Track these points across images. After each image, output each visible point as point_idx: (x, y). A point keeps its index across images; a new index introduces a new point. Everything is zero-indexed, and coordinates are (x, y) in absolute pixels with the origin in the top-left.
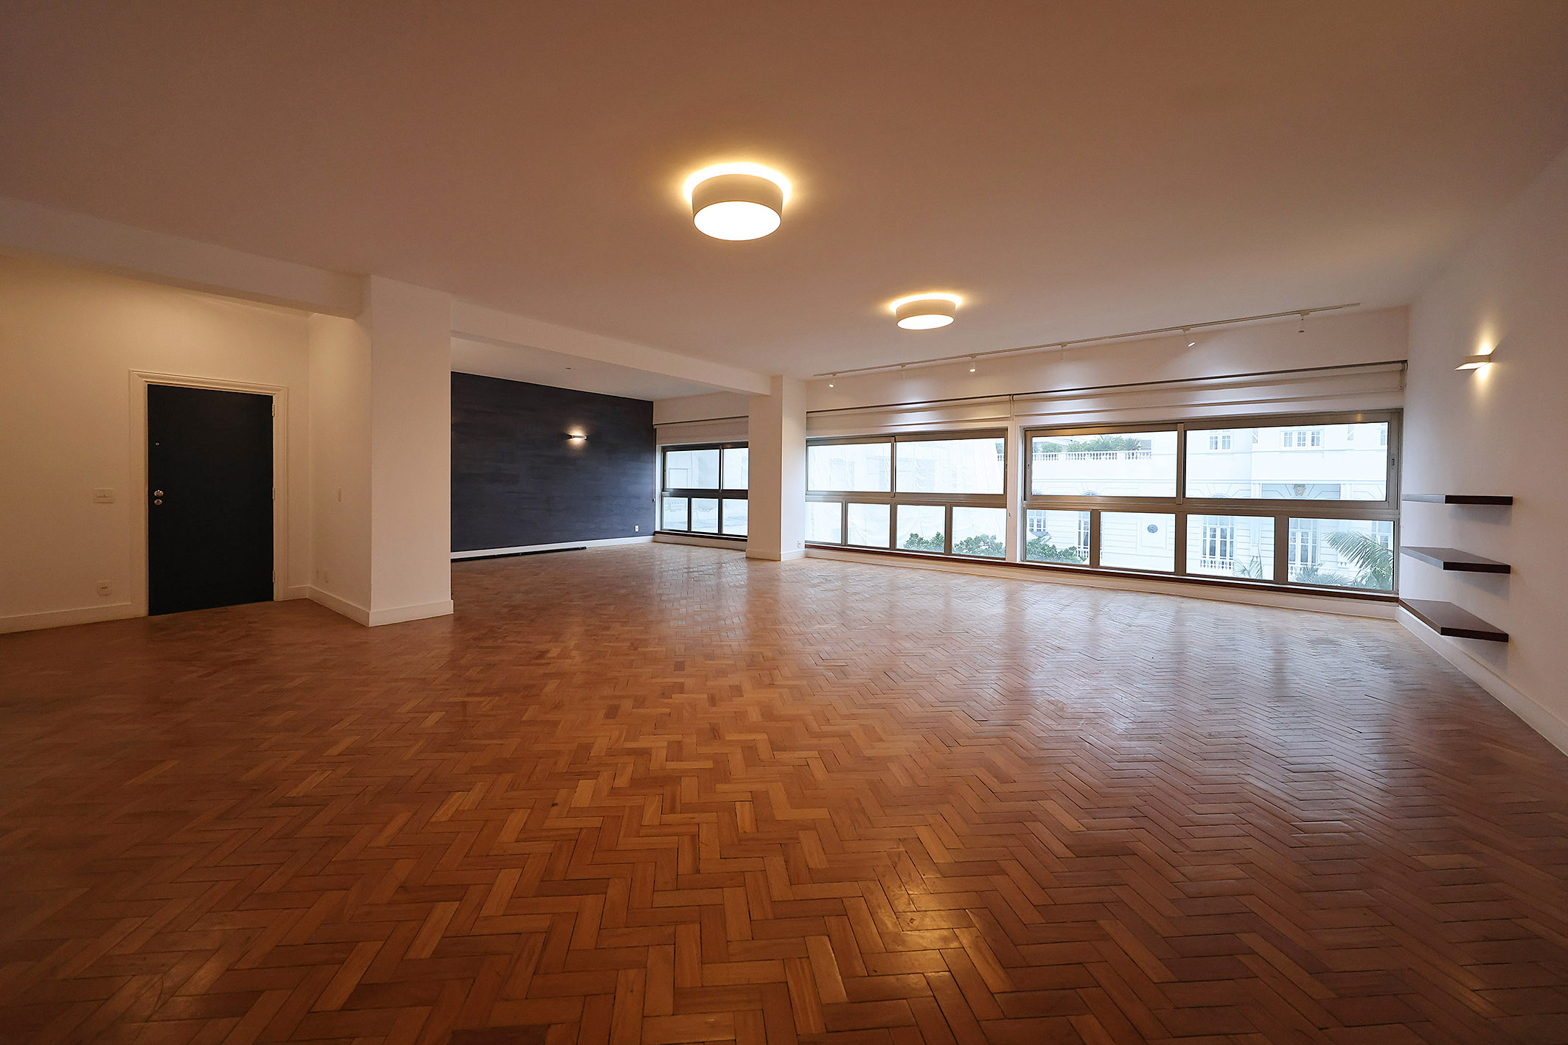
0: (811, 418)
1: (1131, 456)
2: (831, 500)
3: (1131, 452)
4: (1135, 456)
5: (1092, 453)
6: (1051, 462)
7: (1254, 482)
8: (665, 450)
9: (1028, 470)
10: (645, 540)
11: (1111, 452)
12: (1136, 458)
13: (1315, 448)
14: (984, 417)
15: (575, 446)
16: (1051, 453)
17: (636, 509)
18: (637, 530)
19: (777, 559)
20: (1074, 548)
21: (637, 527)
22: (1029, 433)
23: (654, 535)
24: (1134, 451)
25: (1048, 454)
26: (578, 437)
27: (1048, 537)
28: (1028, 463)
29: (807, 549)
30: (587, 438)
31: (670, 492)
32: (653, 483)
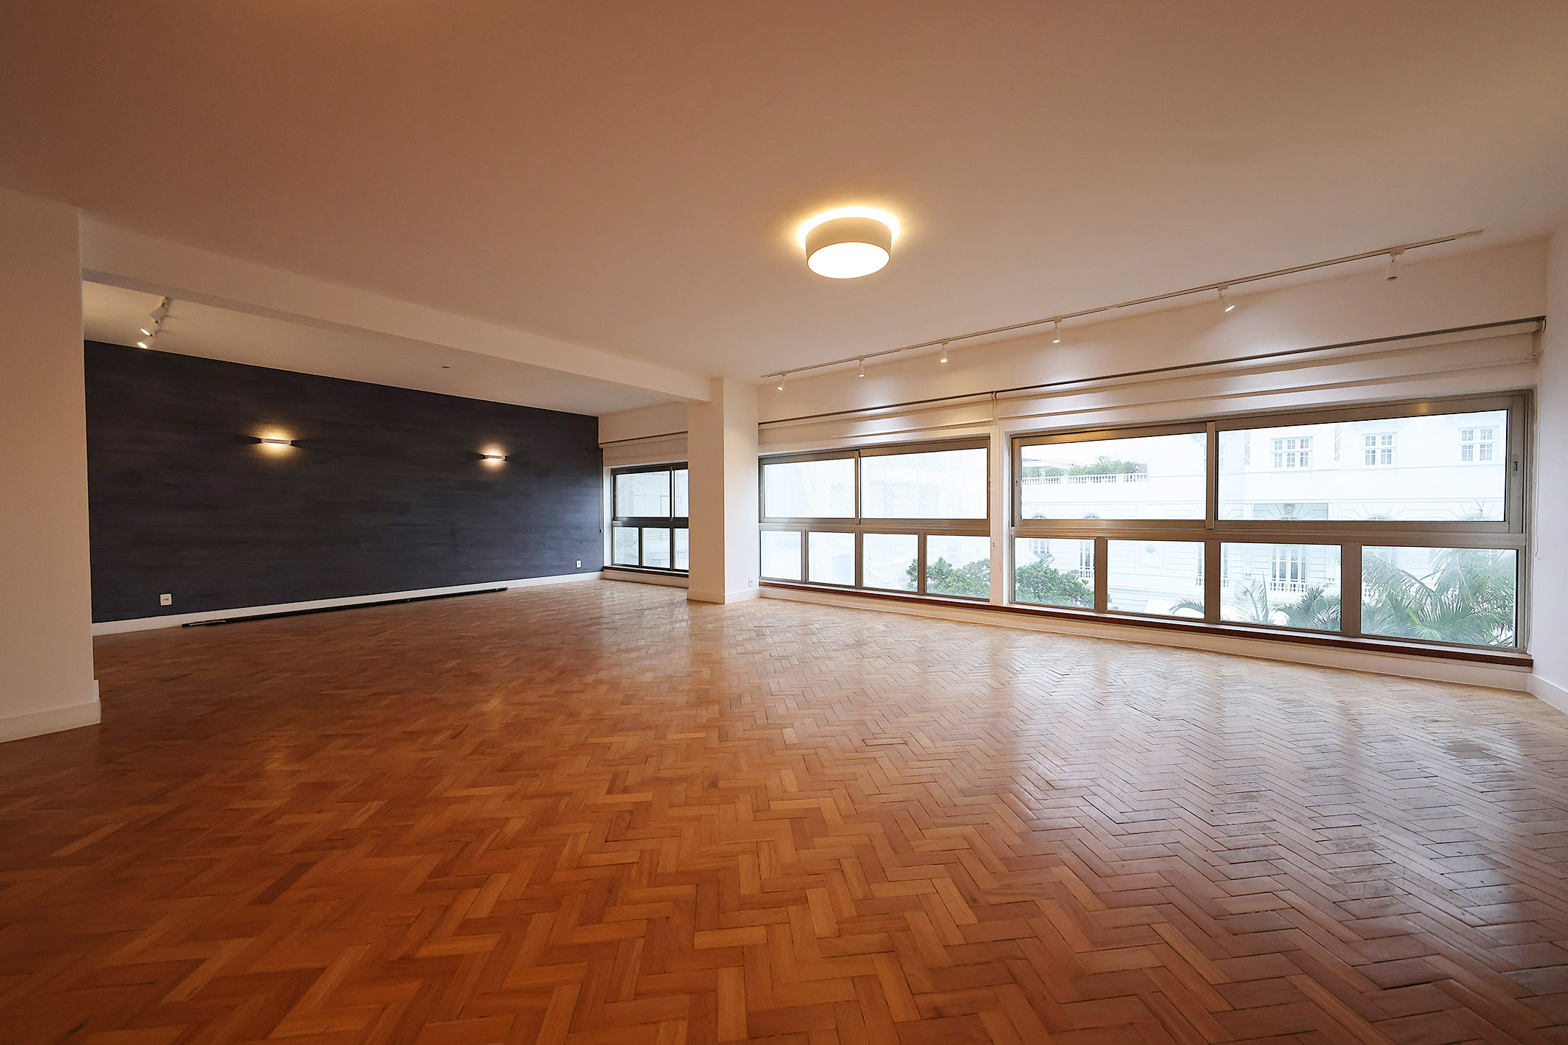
0: (763, 429)
1: (1129, 479)
2: (791, 528)
3: (1129, 474)
4: (1133, 479)
5: (1093, 476)
6: (1054, 486)
7: (1246, 502)
8: (615, 473)
9: (1016, 488)
10: (591, 577)
11: (1111, 475)
12: (1135, 481)
13: (1303, 468)
14: (960, 422)
15: (490, 468)
16: (1053, 478)
17: (577, 541)
18: (579, 566)
19: (719, 602)
20: (1076, 572)
21: (579, 562)
22: (1017, 440)
23: (602, 570)
24: (1132, 474)
25: (1050, 478)
26: (494, 457)
27: (1052, 558)
28: (1016, 479)
29: (762, 588)
30: (507, 459)
31: (620, 522)
32: (600, 510)
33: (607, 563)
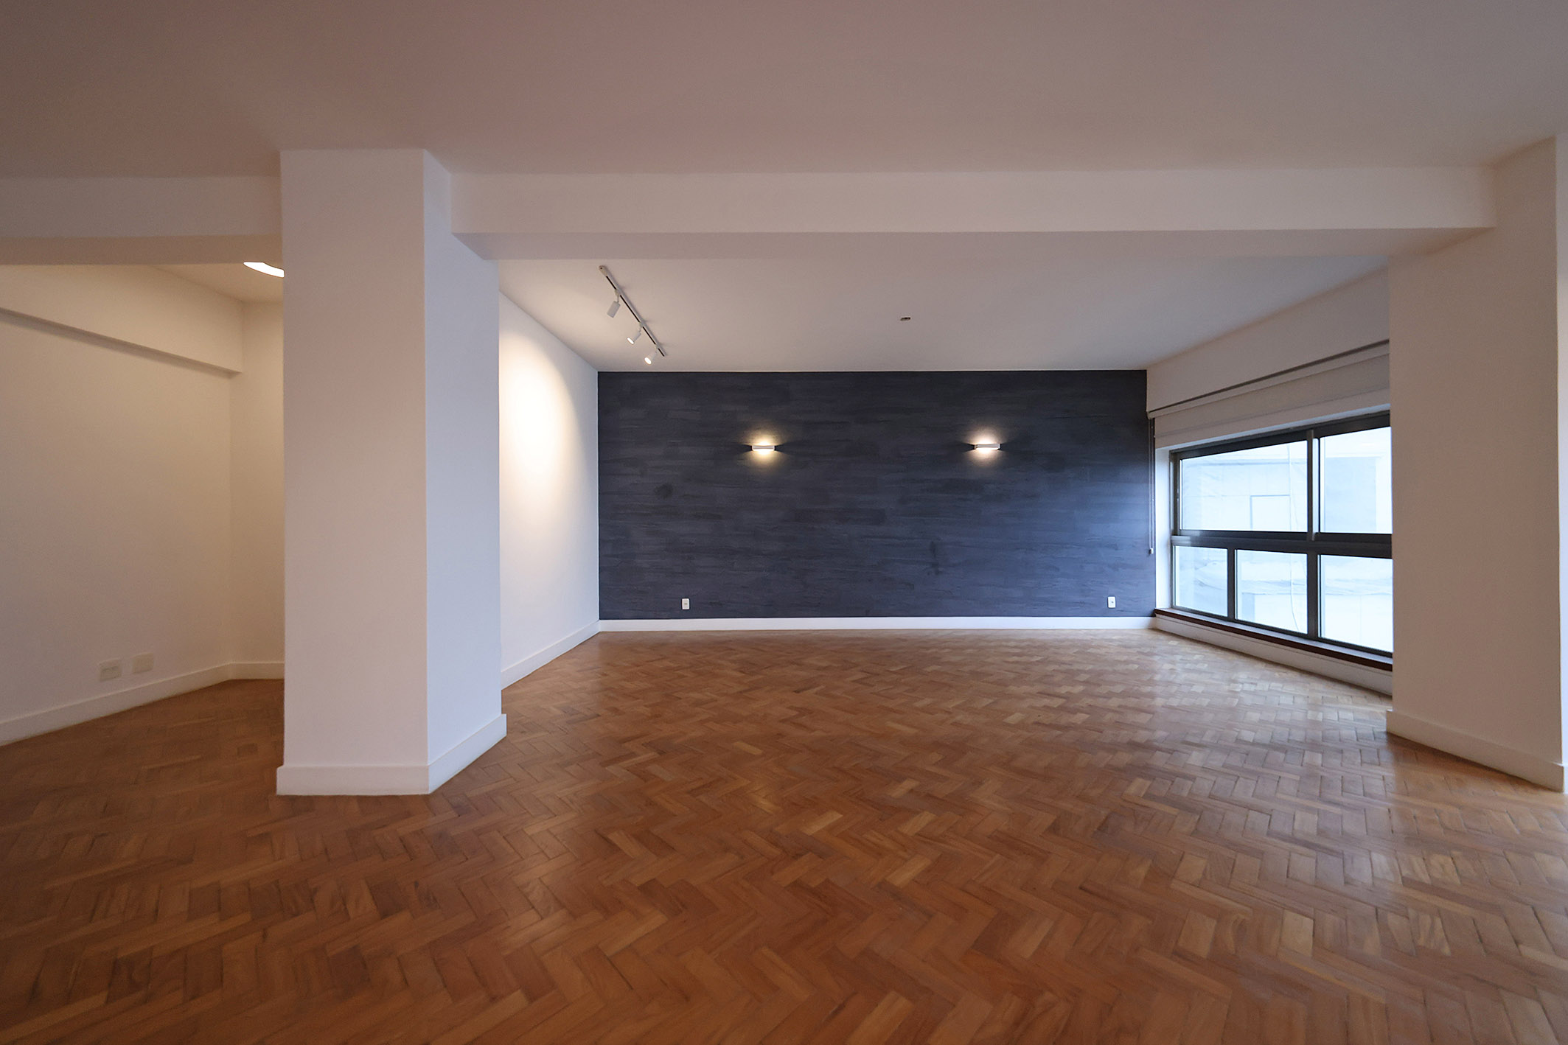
8: (1176, 457)
10: (1134, 624)
15: (979, 464)
17: (1109, 565)
18: (1112, 605)
21: (1112, 598)
23: (1152, 616)
26: (986, 446)
30: (1002, 447)
31: (1189, 538)
32: (1150, 519)
33: (1162, 604)
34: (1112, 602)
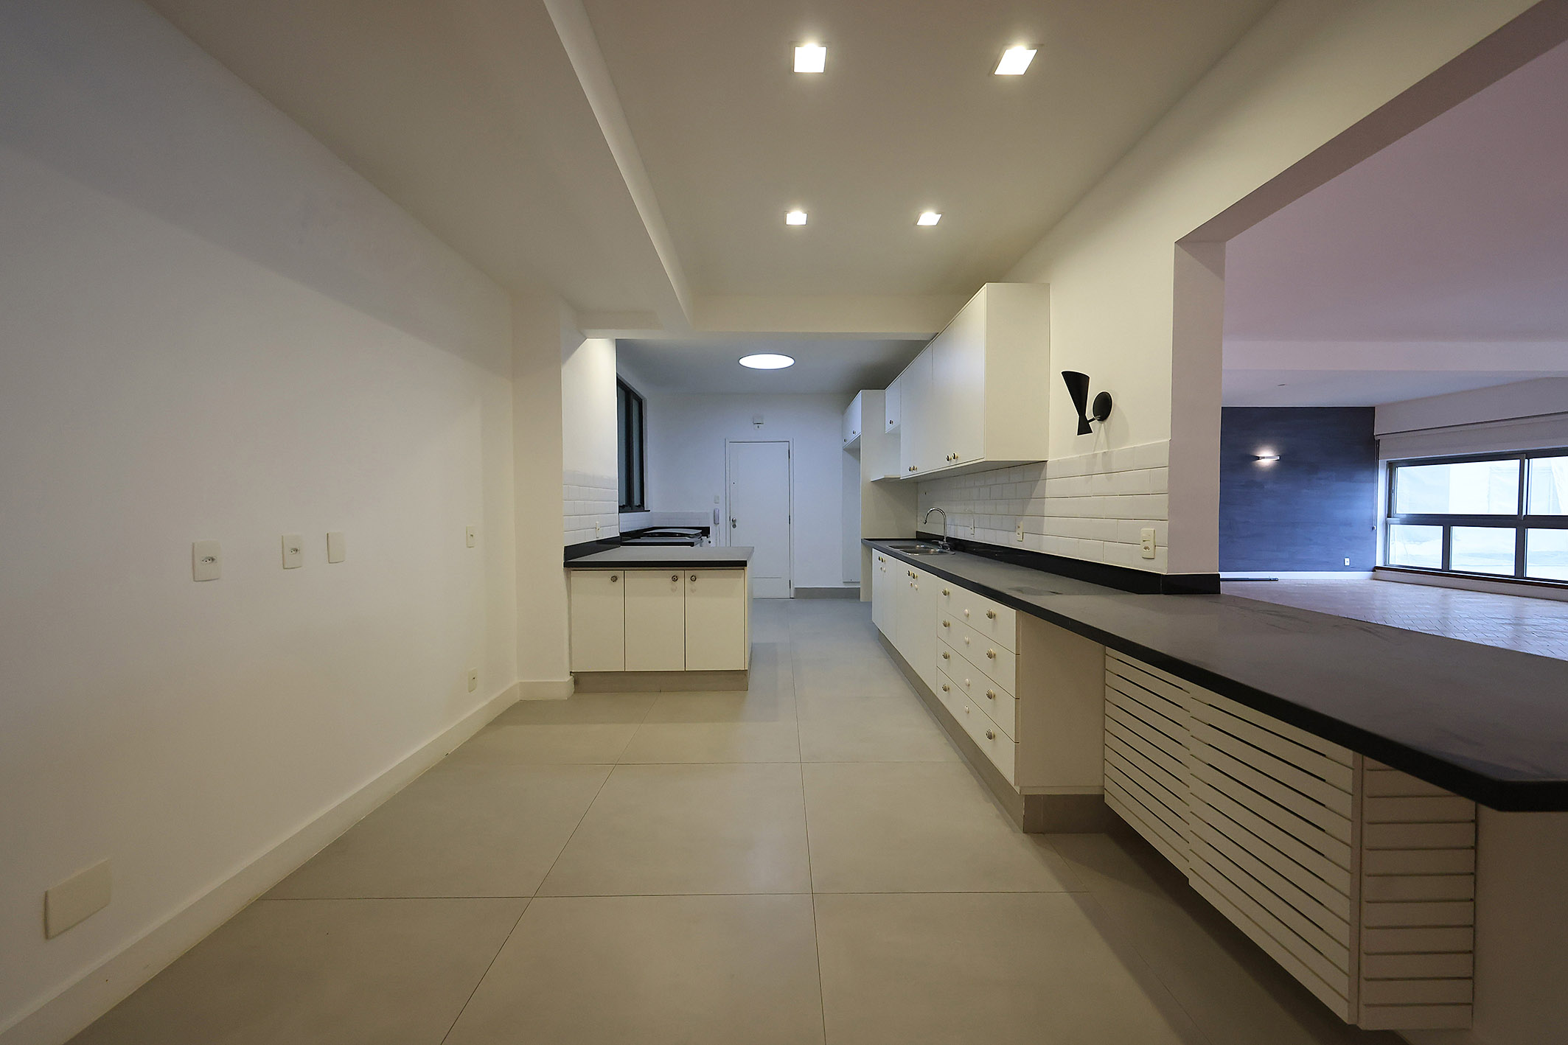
8: (1392, 467)
10: (1360, 577)
15: (1263, 468)
17: (1346, 537)
18: (1347, 564)
21: (1347, 560)
23: (1374, 570)
26: (1267, 457)
30: (1279, 459)
31: (1398, 519)
32: (1374, 506)
33: (1379, 563)
34: (1347, 562)
